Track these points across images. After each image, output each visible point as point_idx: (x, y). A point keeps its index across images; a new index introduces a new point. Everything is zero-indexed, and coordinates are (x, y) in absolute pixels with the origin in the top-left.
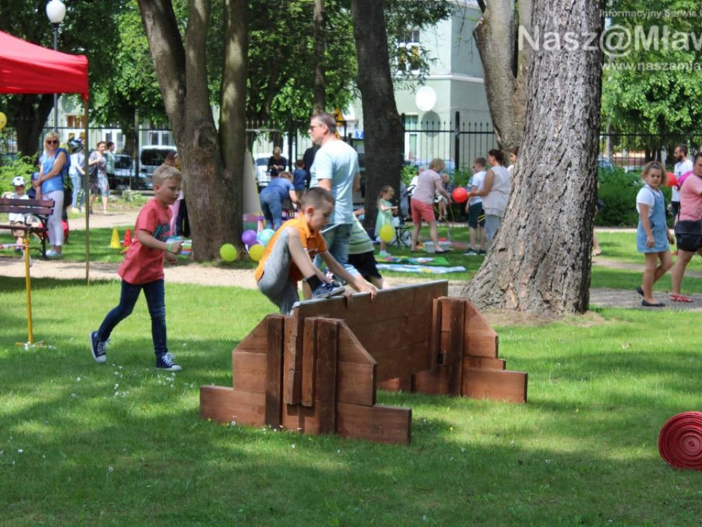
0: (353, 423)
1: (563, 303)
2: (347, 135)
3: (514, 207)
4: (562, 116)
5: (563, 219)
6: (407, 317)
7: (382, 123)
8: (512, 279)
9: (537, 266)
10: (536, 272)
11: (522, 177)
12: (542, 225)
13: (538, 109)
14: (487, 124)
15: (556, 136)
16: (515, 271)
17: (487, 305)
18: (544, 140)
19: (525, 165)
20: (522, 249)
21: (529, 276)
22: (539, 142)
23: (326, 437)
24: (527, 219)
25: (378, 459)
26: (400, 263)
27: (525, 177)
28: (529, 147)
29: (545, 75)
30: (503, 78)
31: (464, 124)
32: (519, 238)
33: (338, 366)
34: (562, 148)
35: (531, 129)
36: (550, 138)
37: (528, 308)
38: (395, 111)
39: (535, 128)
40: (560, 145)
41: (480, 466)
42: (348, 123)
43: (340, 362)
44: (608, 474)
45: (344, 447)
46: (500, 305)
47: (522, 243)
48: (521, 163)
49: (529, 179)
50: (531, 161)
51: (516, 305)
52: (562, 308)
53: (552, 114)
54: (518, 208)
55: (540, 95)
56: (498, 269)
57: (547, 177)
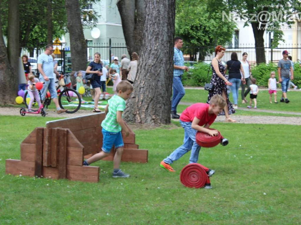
0: (74, 174)
1: (160, 119)
2: (63, 49)
3: (138, 79)
4: (158, 40)
5: (160, 84)
6: (95, 127)
7: (78, 44)
8: (138, 110)
9: (149, 104)
10: (148, 107)
11: (141, 66)
12: (151, 87)
13: (148, 37)
14: (123, 44)
15: (156, 48)
16: (139, 106)
17: (128, 121)
18: (151, 50)
19: (142, 61)
20: (142, 97)
21: (145, 108)
22: (148, 51)
23: (62, 180)
24: (144, 84)
25: (85, 189)
26: (88, 104)
27: (143, 66)
28: (144, 53)
29: (151, 22)
30: (130, 24)
31: (113, 44)
32: (141, 92)
33: (67, 149)
34: (159, 53)
35: (145, 46)
36: (153, 49)
37: (145, 122)
38: (84, 39)
39: (147, 45)
40: (158, 52)
41: (130, 190)
42: (62, 44)
43: (68, 147)
44: (185, 192)
45: (70, 184)
46: (133, 121)
47: (142, 94)
48: (141, 60)
49: (145, 67)
50: (146, 59)
51: (140, 121)
52: (159, 122)
53: (154, 39)
54: (140, 79)
55: (149, 31)
56: (132, 106)
57: (152, 66)
